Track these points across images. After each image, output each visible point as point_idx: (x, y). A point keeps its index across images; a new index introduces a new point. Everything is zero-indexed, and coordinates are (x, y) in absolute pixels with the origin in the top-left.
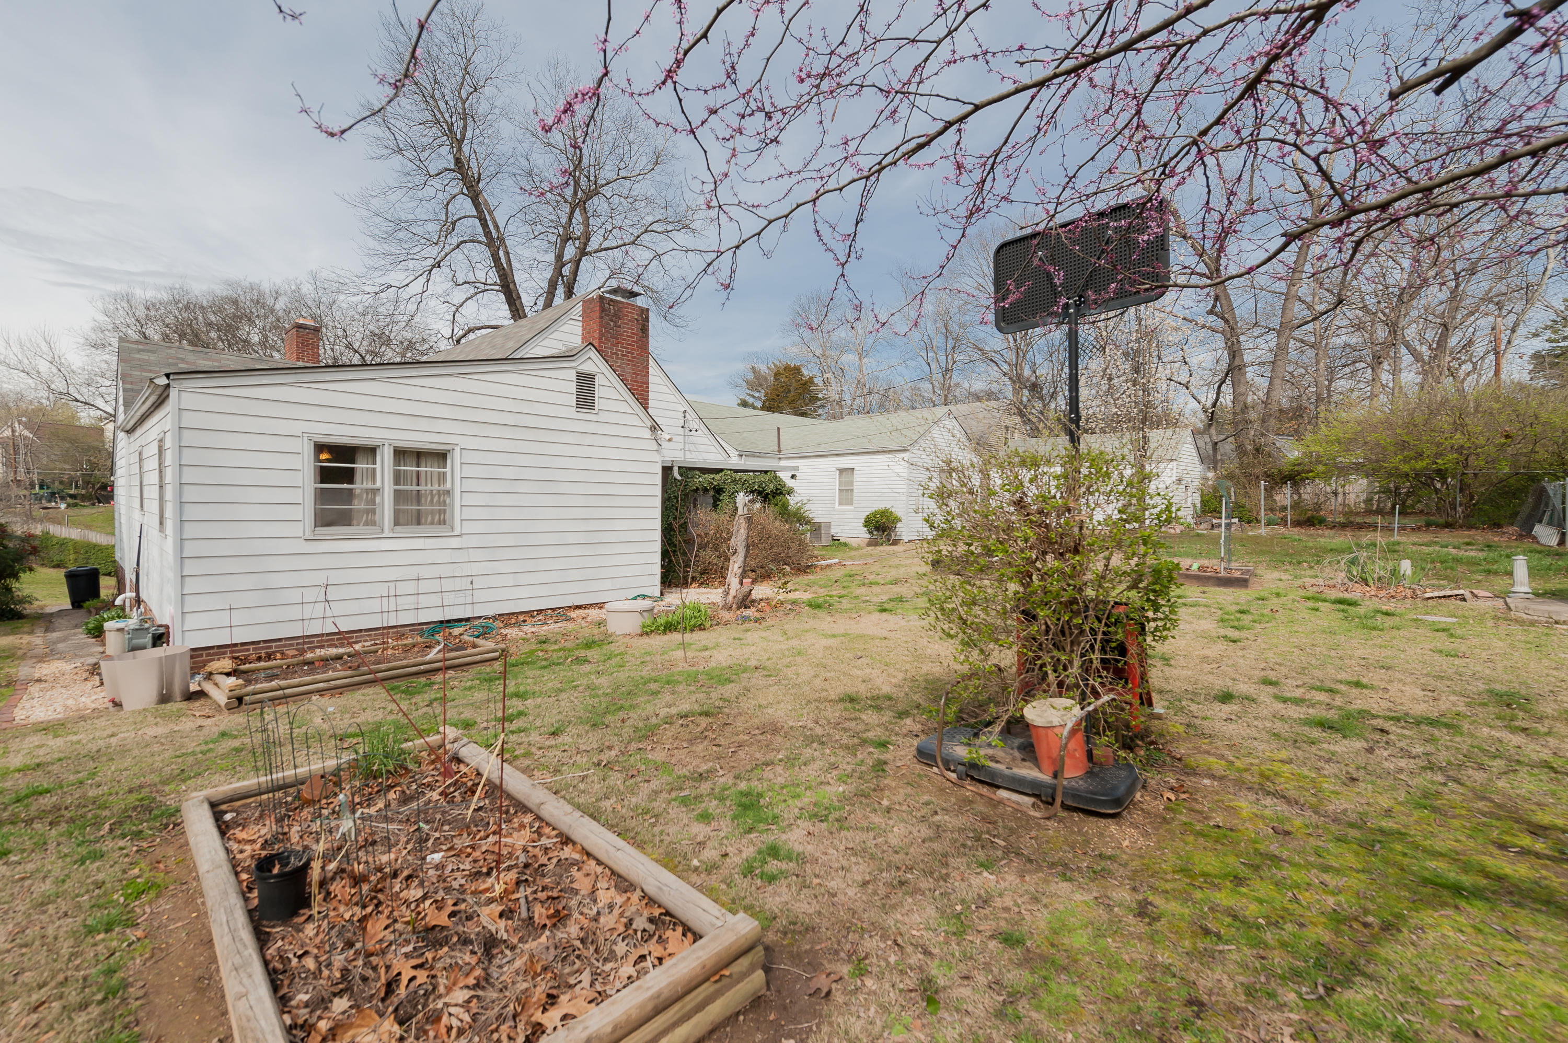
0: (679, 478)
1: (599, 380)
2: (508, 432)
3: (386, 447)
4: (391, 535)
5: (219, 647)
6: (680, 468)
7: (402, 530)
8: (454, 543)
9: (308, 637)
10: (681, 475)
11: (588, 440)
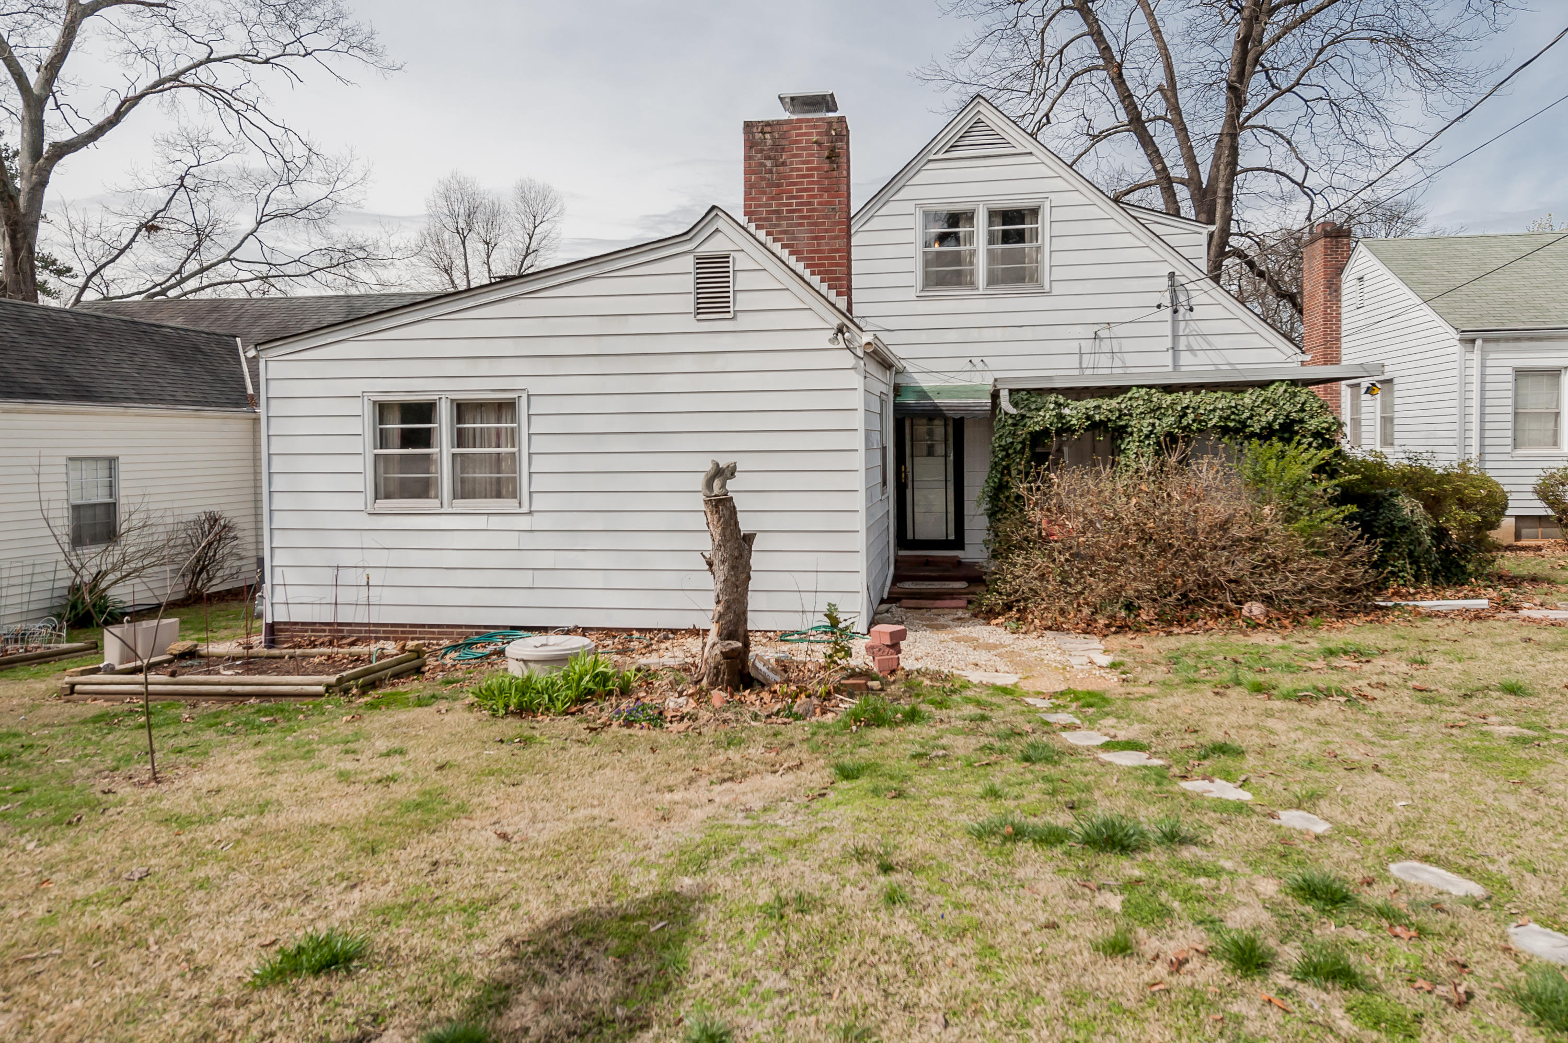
0: (1013, 411)
1: (740, 262)
2: (592, 366)
3: (443, 400)
4: (450, 510)
5: (303, 624)
6: (1011, 391)
7: (462, 504)
8: (524, 522)
9: (375, 625)
10: (1016, 405)
11: (719, 363)
